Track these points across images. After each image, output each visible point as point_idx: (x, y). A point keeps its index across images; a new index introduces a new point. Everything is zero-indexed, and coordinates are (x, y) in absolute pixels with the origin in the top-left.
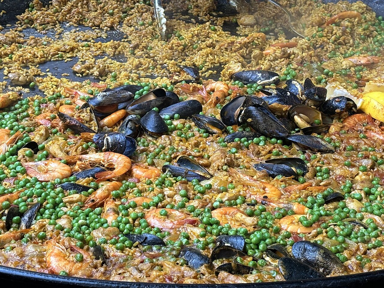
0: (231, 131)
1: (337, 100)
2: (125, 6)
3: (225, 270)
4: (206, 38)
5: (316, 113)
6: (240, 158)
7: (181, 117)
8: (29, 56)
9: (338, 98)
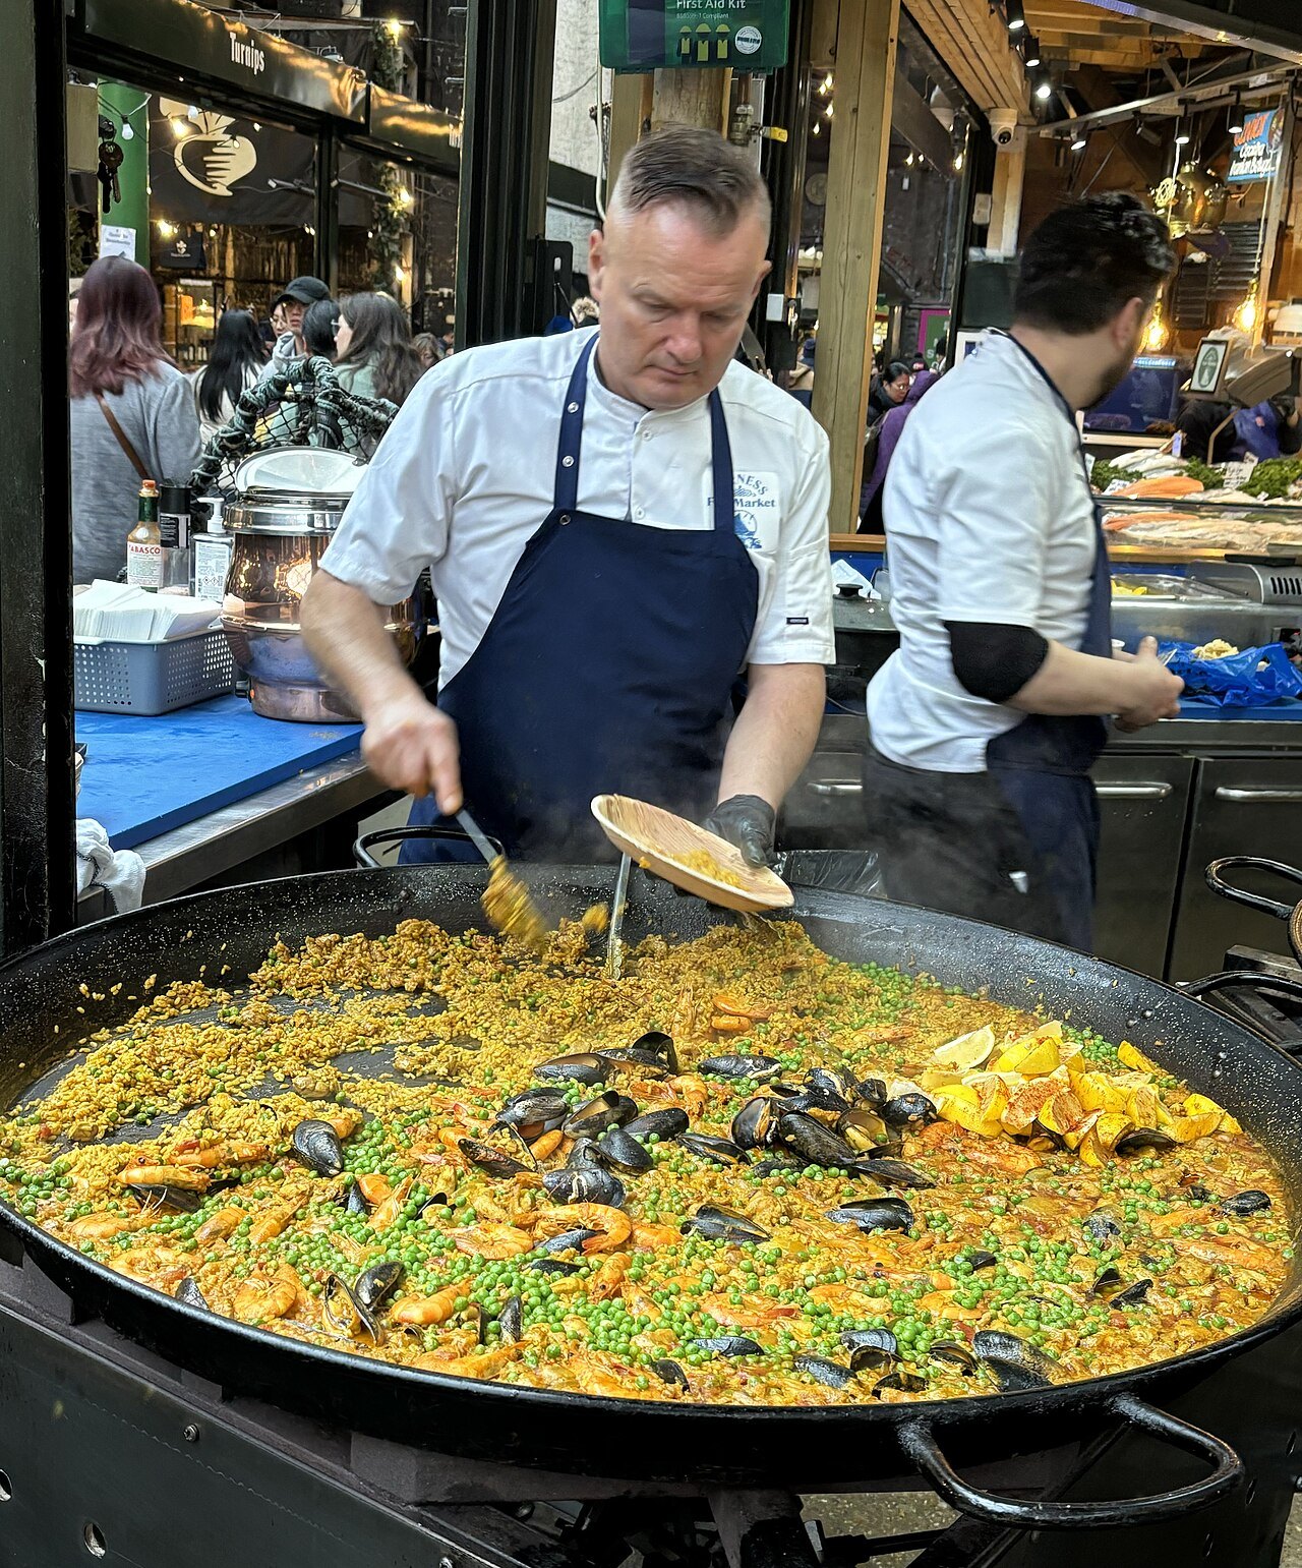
0: (754, 1159)
1: (909, 1099)
2: (431, 951)
3: (890, 1385)
4: (604, 1002)
5: (877, 1124)
6: (796, 1203)
7: (663, 1138)
8: (311, 1045)
9: (909, 1095)
